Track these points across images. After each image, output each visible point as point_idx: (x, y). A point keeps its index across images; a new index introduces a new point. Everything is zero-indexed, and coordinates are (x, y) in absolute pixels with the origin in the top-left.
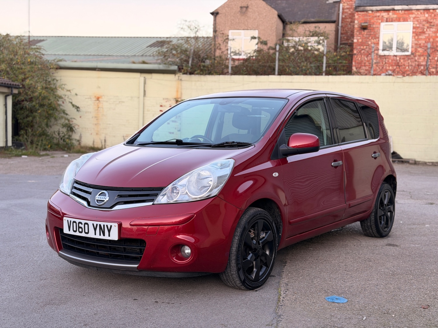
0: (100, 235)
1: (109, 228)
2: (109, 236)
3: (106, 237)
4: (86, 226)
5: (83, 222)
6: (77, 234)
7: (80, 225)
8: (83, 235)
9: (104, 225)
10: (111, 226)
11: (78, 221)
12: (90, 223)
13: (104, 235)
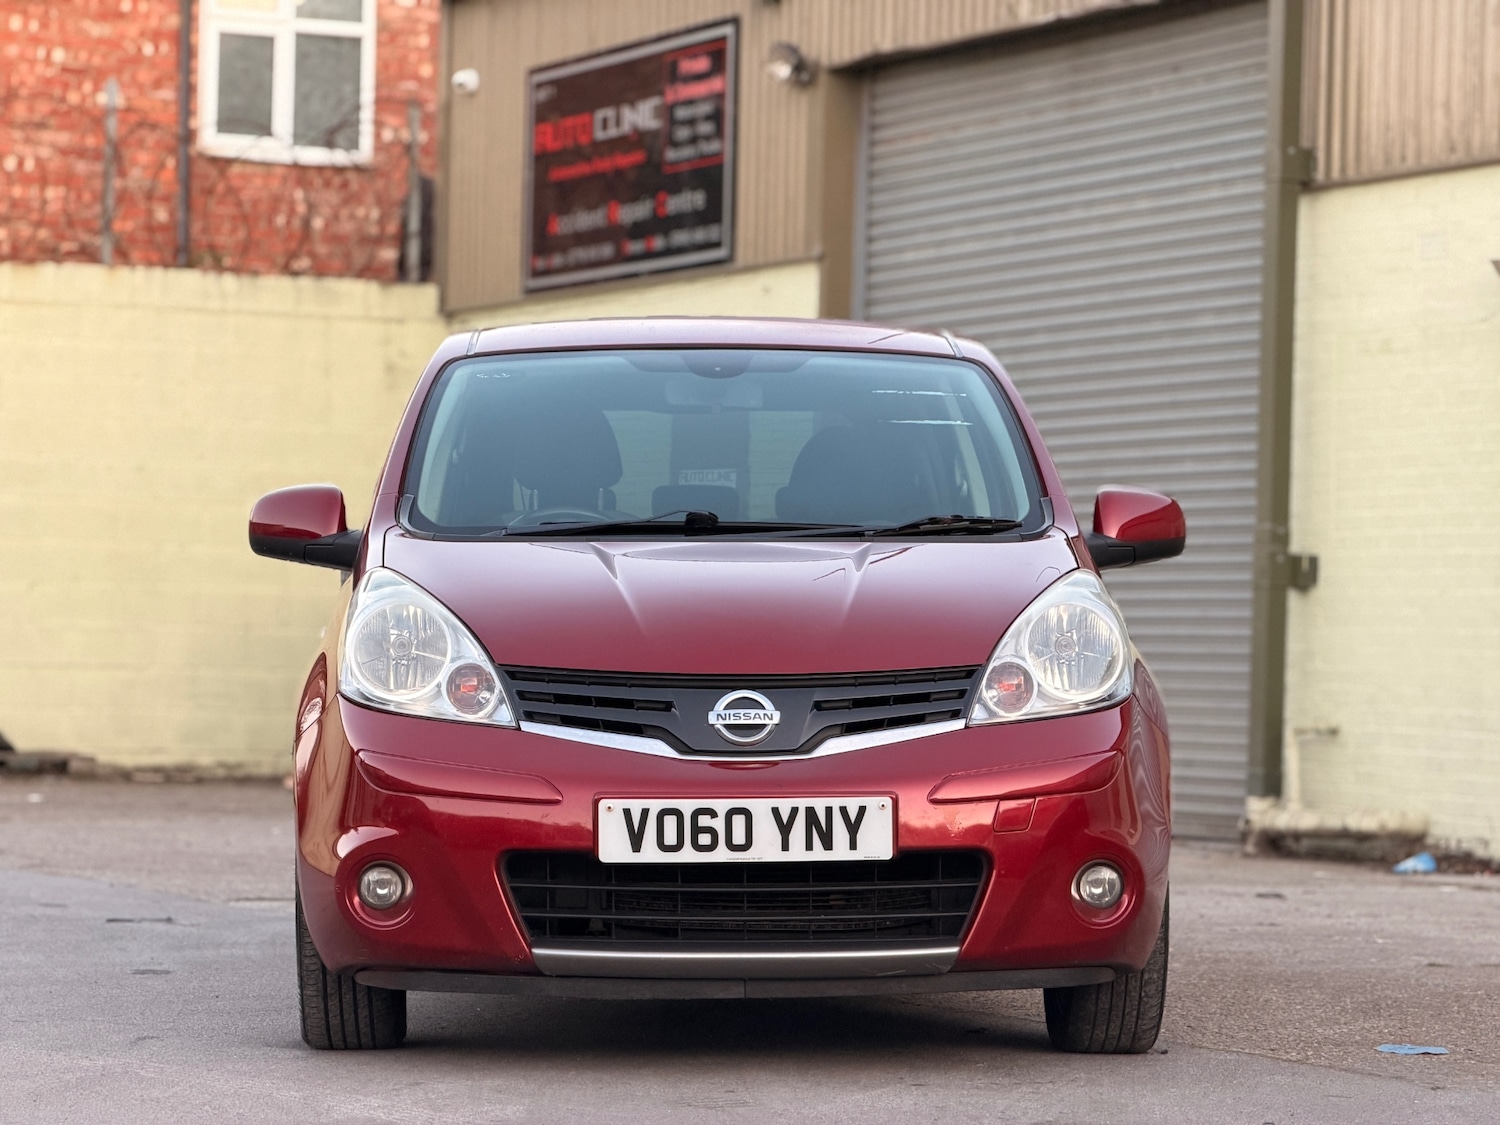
0: (809, 846)
1: (853, 819)
2: (853, 846)
3: (841, 852)
4: (739, 821)
5: (721, 806)
6: (688, 855)
7: (704, 821)
8: (722, 855)
9: (829, 810)
10: (862, 810)
11: (687, 806)
12: (760, 807)
13: (828, 845)
